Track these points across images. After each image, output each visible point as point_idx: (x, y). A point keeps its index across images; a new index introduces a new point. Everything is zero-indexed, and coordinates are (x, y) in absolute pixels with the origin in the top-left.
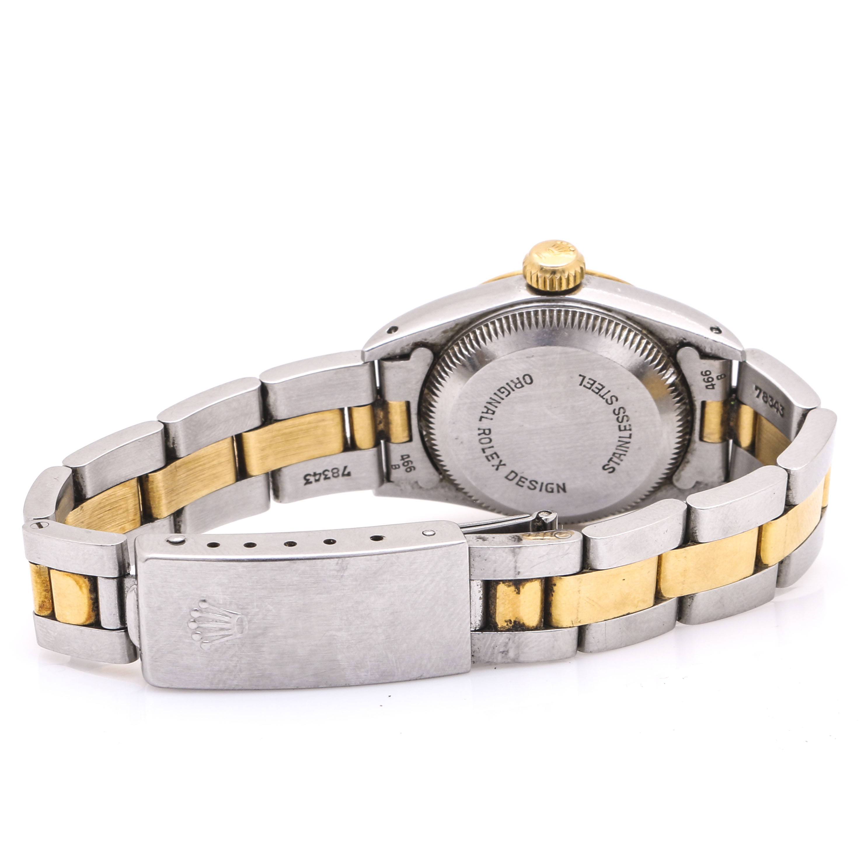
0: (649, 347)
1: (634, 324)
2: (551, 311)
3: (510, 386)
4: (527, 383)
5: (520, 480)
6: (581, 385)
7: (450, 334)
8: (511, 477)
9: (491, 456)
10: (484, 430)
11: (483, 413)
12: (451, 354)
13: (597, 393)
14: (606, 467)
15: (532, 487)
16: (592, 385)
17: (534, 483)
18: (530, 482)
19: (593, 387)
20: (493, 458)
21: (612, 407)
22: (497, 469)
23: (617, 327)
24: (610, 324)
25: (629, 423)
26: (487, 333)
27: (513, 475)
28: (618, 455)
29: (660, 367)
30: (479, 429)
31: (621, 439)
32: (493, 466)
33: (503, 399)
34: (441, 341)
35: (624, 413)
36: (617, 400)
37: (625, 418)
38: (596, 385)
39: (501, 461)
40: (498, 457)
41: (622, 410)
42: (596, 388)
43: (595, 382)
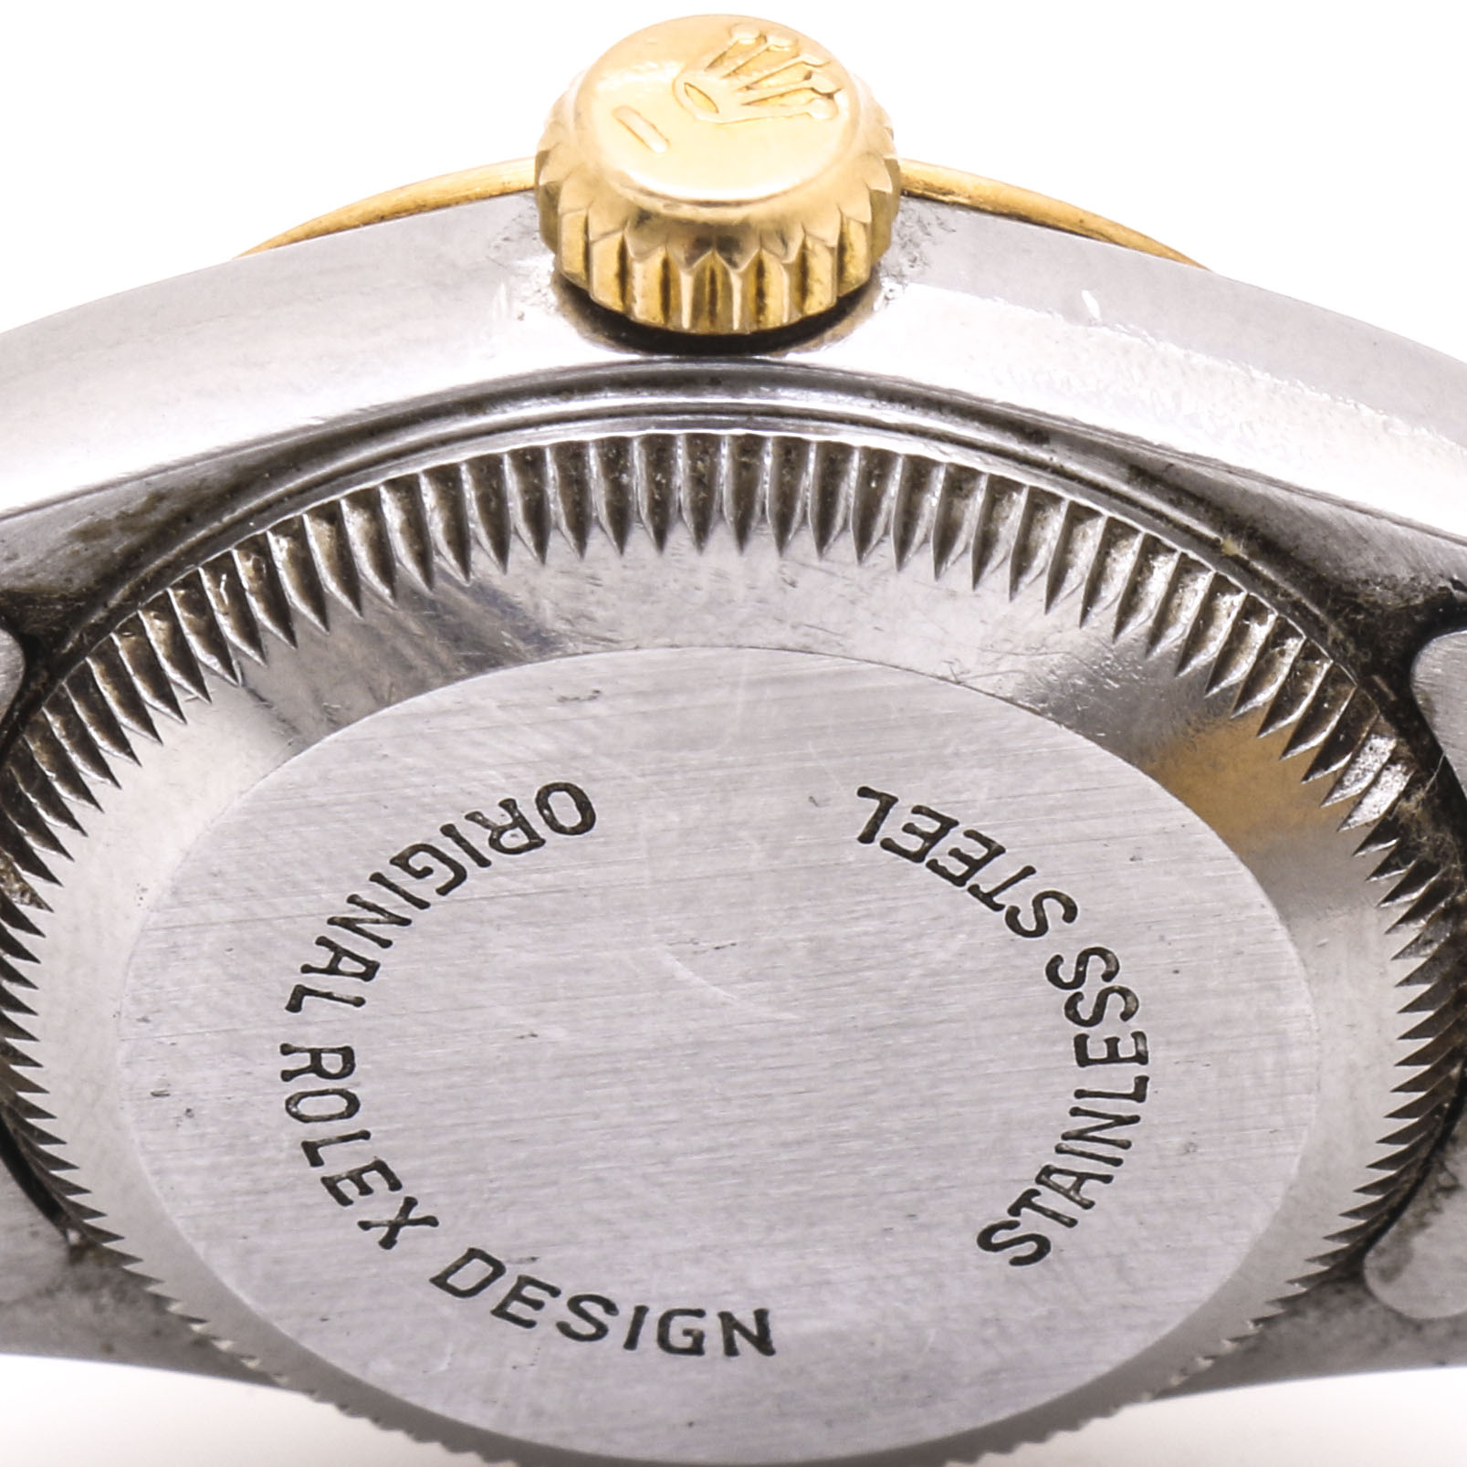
0: (1259, 633)
1: (1176, 504)
2: (703, 447)
3: (460, 841)
4: (560, 829)
5: (515, 1294)
6: (867, 838)
7: (120, 544)
8: (461, 1280)
9: (356, 1177)
10: (316, 1054)
11: (307, 969)
12: (123, 654)
13: (959, 881)
14: (1000, 1237)
15: (588, 1329)
16: (933, 839)
17: (596, 1310)
18: (574, 1304)
19: (940, 852)
20: (365, 1190)
21: (1041, 951)
22: (388, 1242)
23: (1079, 530)
24: (1039, 515)
25: (1135, 1024)
26: (329, 557)
27: (478, 1269)
28: (1067, 1182)
29: (1318, 739)
30: (286, 1050)
31: (1084, 1104)
32: (365, 1226)
33: (422, 905)
34: (69, 580)
35: (1108, 977)
36: (1070, 913)
37: (1115, 1004)
38: (955, 839)
39: (410, 1203)
40: (395, 1185)
41: (1096, 966)
42: (956, 853)
43: (948, 824)
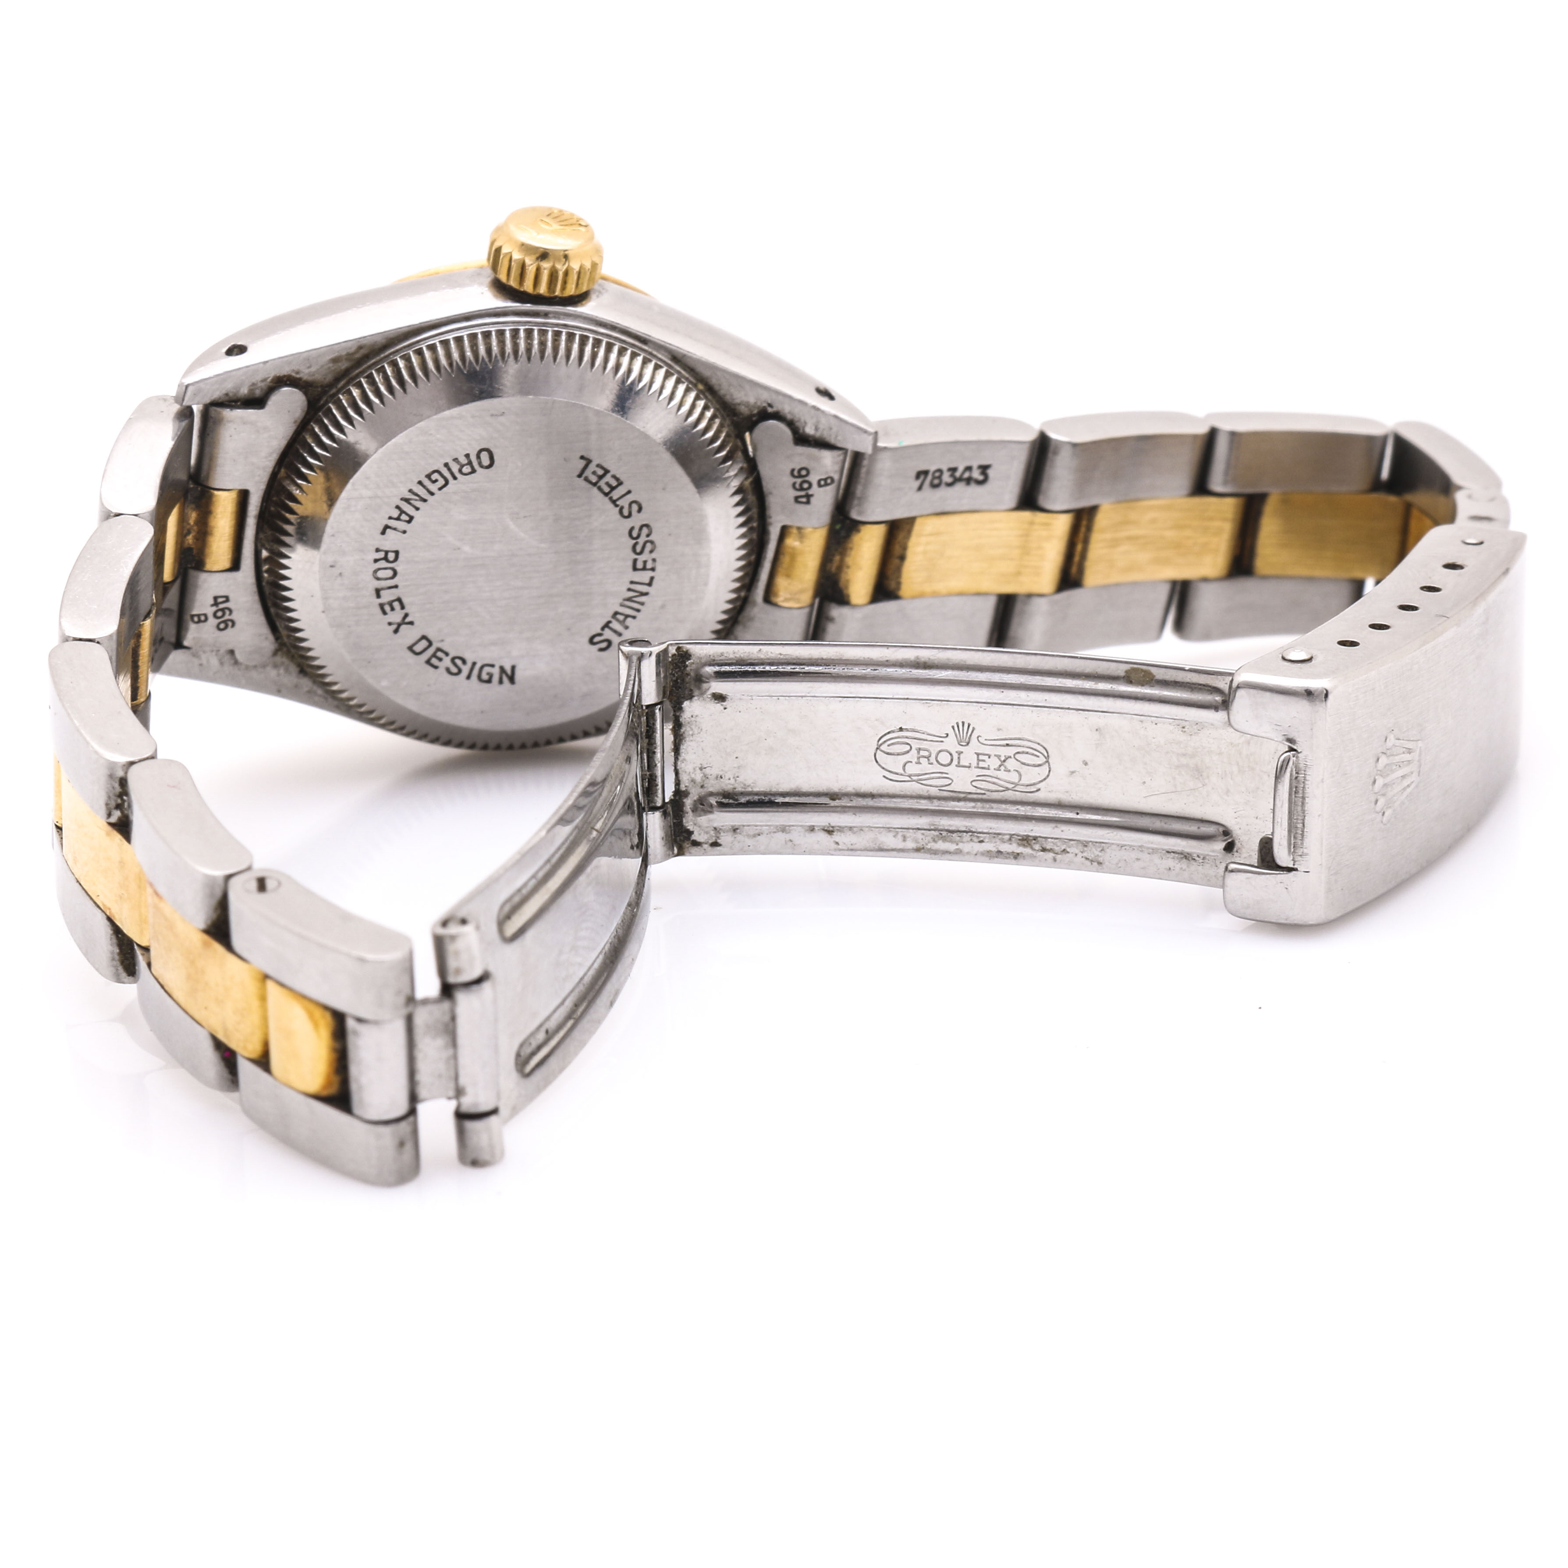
0: (708, 414)
2: (543, 333)
3: (449, 469)
4: (481, 466)
5: (434, 655)
6: (580, 476)
7: (344, 365)
8: (418, 648)
9: (390, 604)
10: (387, 552)
11: (390, 518)
12: (344, 401)
13: (606, 494)
14: (597, 639)
15: (454, 670)
16: (601, 477)
17: (459, 662)
18: (453, 660)
19: (602, 483)
20: (393, 609)
21: (628, 523)
22: (396, 631)
23: (657, 372)
24: (645, 366)
25: (654, 555)
26: (419, 365)
27: (424, 643)
28: (621, 618)
29: (724, 453)
30: (378, 550)
31: (633, 587)
32: (390, 624)
33: (432, 494)
34: (325, 379)
35: (648, 536)
36: (640, 510)
37: (649, 546)
38: (608, 478)
39: (406, 615)
40: (403, 607)
41: (645, 531)
42: (607, 484)
43: (607, 472)
